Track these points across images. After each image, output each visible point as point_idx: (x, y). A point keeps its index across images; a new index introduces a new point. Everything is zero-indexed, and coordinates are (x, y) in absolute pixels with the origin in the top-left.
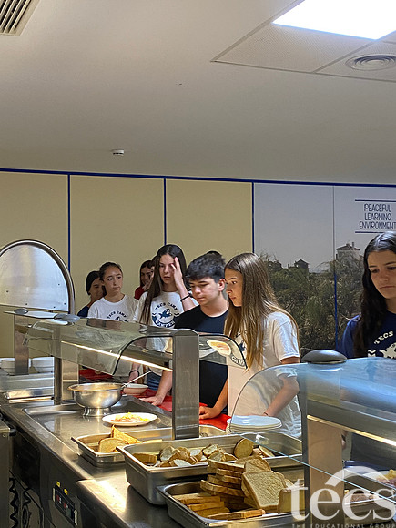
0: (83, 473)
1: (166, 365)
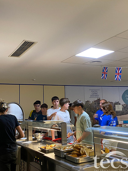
1: (59, 130)
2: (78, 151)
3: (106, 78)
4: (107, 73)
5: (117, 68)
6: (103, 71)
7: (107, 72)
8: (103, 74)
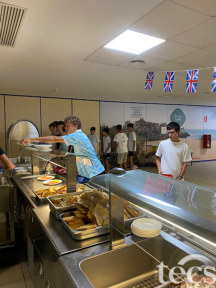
0: (34, 206)
2: (83, 212)
3: (150, 89)
4: (152, 81)
5: (168, 73)
6: (148, 78)
7: (152, 78)
8: (147, 83)
